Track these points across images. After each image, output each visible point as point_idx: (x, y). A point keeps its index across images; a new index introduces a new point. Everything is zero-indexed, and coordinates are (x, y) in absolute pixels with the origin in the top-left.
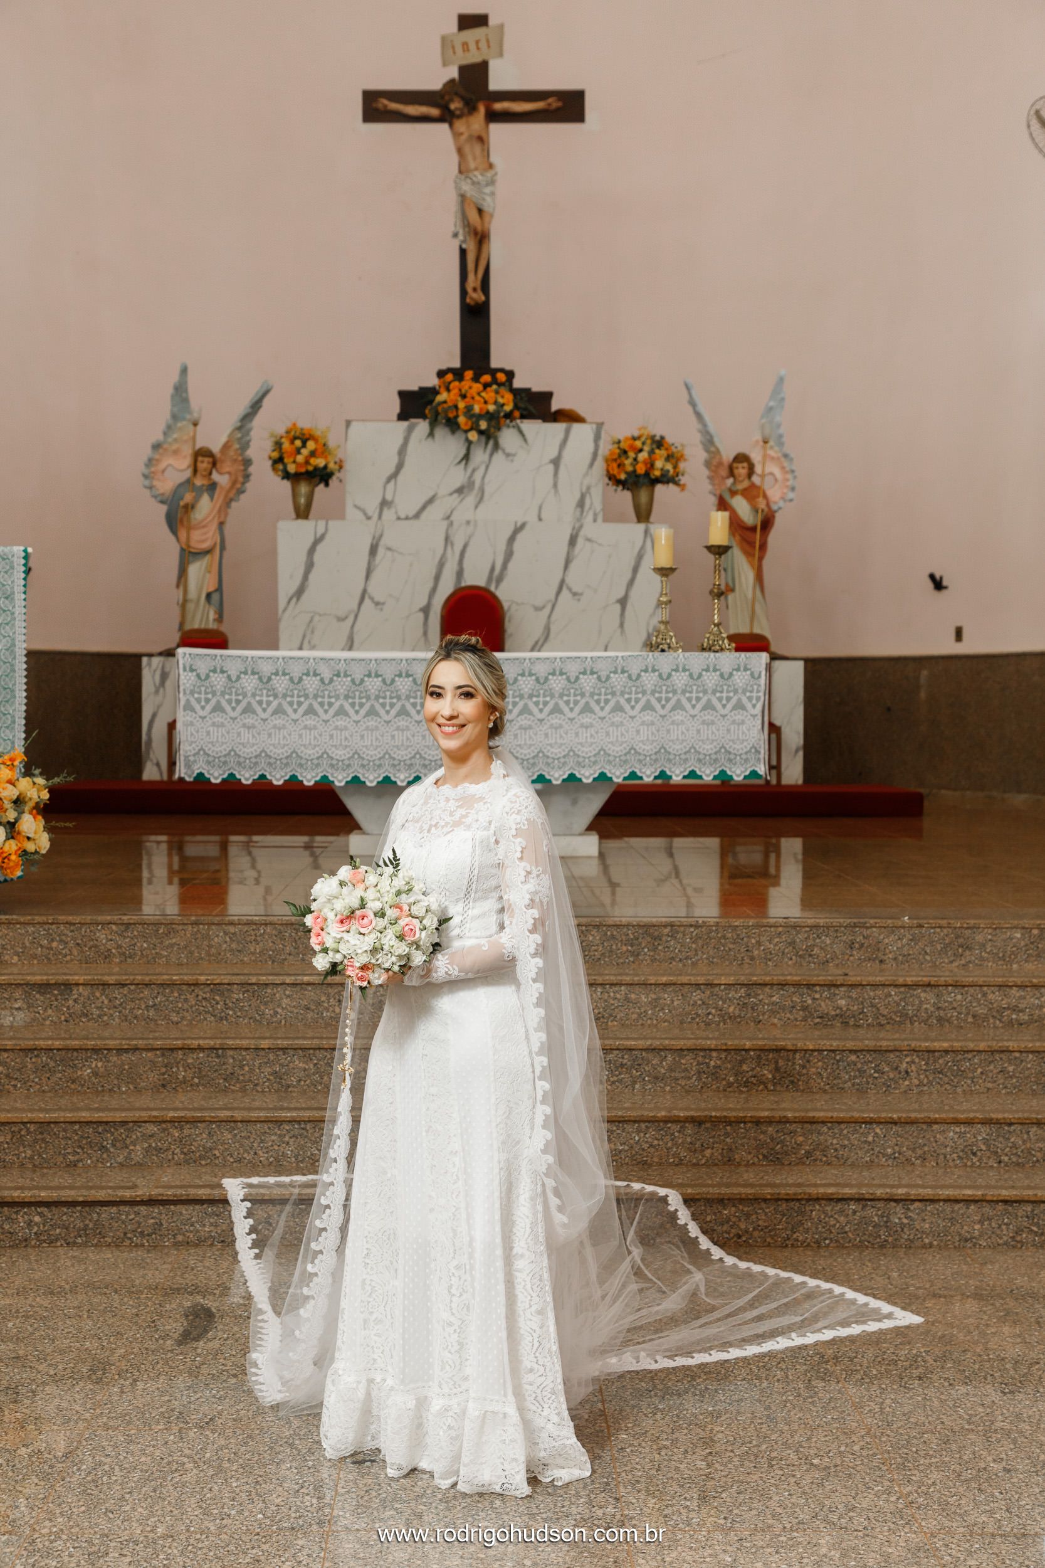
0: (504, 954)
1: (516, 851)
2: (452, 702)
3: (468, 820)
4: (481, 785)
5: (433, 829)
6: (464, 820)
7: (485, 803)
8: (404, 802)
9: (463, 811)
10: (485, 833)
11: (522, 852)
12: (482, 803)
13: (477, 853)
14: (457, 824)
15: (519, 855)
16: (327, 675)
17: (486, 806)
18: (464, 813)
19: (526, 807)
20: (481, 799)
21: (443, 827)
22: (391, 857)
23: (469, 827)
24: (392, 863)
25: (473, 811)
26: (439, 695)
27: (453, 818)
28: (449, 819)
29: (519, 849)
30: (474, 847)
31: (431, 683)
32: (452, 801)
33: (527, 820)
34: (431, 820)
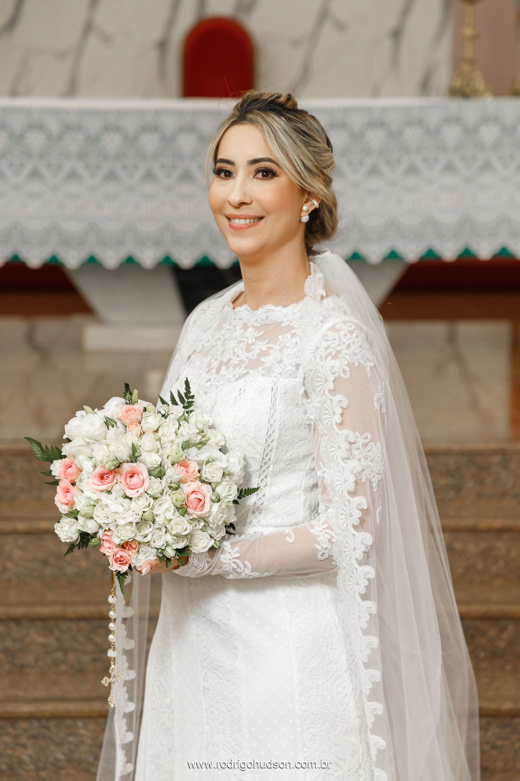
0: (317, 550)
1: (334, 413)
2: (244, 182)
3: (268, 360)
4: (290, 308)
5: (223, 368)
6: (263, 359)
7: (293, 335)
8: (195, 322)
9: (262, 346)
10: (291, 381)
11: (342, 415)
12: (289, 335)
13: (278, 409)
14: (254, 364)
15: (338, 419)
16: (54, 126)
17: (294, 341)
18: (264, 349)
19: (348, 347)
20: (290, 328)
21: (235, 366)
22: (183, 392)
23: (269, 371)
24: (182, 401)
25: (276, 347)
26: (228, 174)
27: (250, 355)
28: (244, 356)
29: (339, 411)
30: (273, 400)
31: (220, 157)
32: (250, 329)
33: (348, 365)
34: (222, 354)
